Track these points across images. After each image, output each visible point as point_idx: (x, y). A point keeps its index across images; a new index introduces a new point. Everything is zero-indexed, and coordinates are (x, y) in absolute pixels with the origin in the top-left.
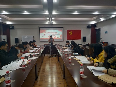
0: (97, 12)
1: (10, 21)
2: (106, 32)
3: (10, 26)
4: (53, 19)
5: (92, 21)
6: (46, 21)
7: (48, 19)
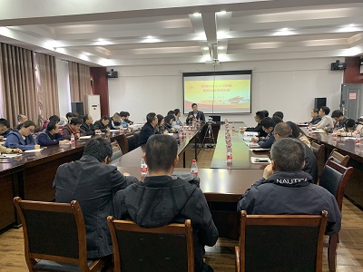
0: (353, 25)
1: (108, 58)
3: (108, 70)
4: (220, 48)
5: (349, 46)
6: (201, 53)
7: (206, 49)
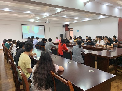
0: (77, 17)
2: (78, 31)
5: (67, 22)
